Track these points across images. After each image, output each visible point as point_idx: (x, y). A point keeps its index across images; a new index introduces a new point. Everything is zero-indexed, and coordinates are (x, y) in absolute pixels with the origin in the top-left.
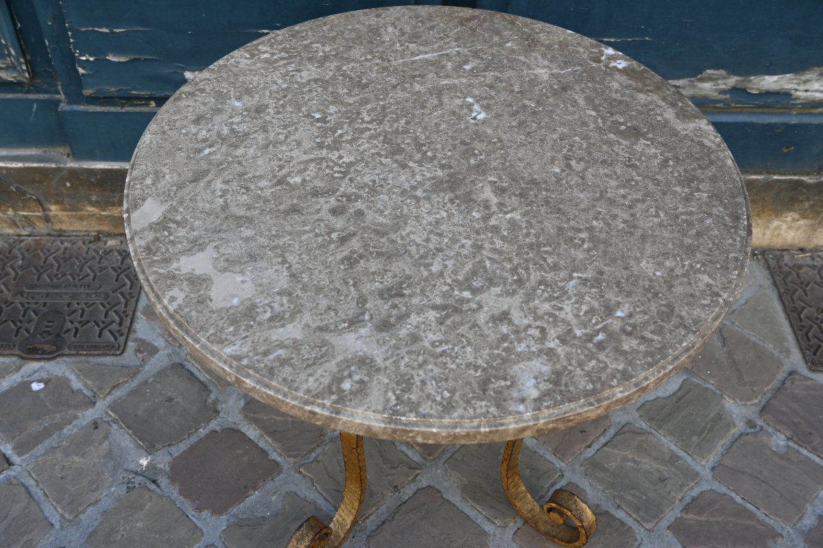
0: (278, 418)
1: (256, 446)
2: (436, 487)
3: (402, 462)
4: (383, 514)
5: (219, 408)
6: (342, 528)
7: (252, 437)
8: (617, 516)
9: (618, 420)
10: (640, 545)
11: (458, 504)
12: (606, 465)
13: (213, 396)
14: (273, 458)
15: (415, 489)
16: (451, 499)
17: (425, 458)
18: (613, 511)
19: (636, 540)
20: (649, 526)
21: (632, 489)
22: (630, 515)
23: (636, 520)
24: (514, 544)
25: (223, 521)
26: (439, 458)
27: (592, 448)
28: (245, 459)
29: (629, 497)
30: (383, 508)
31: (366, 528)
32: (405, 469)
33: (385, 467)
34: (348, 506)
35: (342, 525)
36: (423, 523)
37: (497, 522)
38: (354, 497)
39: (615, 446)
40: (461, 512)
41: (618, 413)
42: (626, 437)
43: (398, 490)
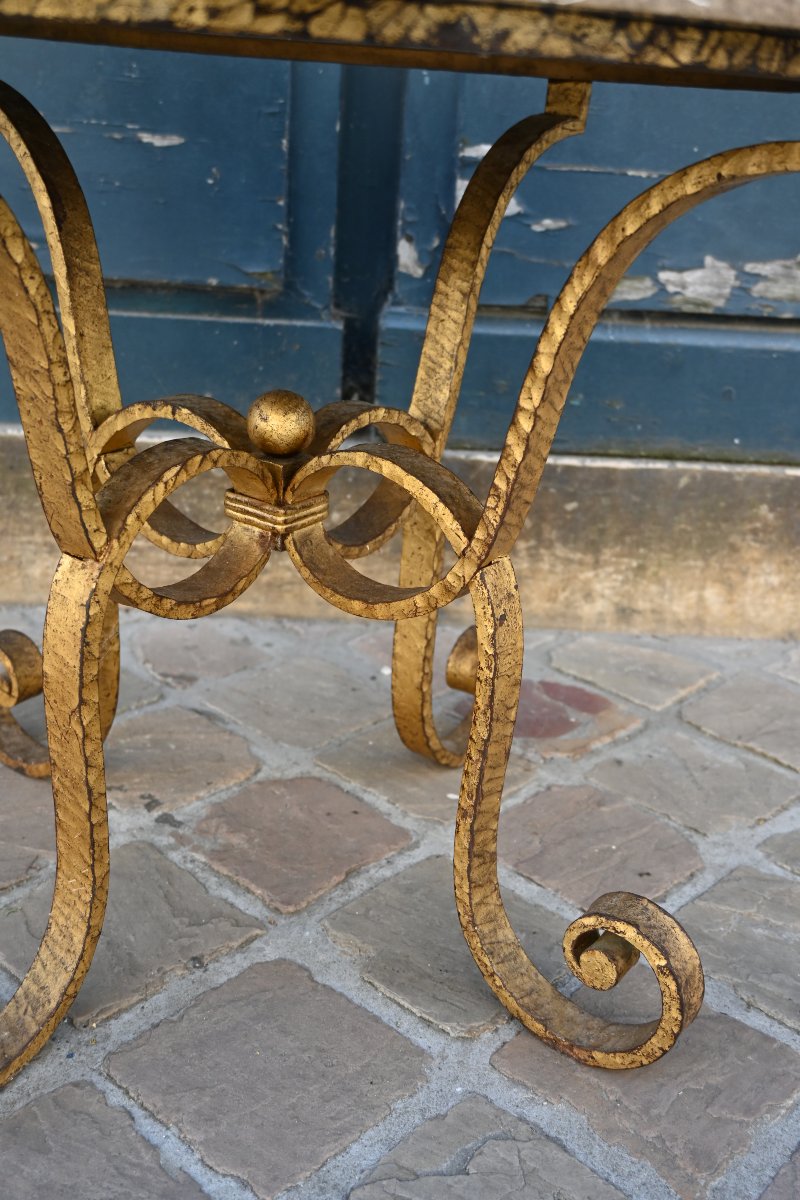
2: (299, 961)
3: (219, 915)
4: (157, 1009)
6: (35, 1009)
8: (748, 1023)
9: (719, 860)
11: (352, 994)
12: (706, 931)
15: (246, 964)
16: (336, 984)
17: (277, 910)
18: (737, 1014)
21: (776, 971)
22: (781, 1023)
24: (495, 1075)
26: (309, 909)
27: (669, 901)
29: (770, 987)
30: (160, 999)
31: (107, 1037)
32: (225, 926)
33: (176, 921)
34: (57, 951)
35: (36, 1005)
36: (259, 1027)
37: (448, 1029)
38: (75, 918)
39: (721, 900)
40: (359, 1007)
41: (717, 851)
42: (739, 883)
43: (202, 965)
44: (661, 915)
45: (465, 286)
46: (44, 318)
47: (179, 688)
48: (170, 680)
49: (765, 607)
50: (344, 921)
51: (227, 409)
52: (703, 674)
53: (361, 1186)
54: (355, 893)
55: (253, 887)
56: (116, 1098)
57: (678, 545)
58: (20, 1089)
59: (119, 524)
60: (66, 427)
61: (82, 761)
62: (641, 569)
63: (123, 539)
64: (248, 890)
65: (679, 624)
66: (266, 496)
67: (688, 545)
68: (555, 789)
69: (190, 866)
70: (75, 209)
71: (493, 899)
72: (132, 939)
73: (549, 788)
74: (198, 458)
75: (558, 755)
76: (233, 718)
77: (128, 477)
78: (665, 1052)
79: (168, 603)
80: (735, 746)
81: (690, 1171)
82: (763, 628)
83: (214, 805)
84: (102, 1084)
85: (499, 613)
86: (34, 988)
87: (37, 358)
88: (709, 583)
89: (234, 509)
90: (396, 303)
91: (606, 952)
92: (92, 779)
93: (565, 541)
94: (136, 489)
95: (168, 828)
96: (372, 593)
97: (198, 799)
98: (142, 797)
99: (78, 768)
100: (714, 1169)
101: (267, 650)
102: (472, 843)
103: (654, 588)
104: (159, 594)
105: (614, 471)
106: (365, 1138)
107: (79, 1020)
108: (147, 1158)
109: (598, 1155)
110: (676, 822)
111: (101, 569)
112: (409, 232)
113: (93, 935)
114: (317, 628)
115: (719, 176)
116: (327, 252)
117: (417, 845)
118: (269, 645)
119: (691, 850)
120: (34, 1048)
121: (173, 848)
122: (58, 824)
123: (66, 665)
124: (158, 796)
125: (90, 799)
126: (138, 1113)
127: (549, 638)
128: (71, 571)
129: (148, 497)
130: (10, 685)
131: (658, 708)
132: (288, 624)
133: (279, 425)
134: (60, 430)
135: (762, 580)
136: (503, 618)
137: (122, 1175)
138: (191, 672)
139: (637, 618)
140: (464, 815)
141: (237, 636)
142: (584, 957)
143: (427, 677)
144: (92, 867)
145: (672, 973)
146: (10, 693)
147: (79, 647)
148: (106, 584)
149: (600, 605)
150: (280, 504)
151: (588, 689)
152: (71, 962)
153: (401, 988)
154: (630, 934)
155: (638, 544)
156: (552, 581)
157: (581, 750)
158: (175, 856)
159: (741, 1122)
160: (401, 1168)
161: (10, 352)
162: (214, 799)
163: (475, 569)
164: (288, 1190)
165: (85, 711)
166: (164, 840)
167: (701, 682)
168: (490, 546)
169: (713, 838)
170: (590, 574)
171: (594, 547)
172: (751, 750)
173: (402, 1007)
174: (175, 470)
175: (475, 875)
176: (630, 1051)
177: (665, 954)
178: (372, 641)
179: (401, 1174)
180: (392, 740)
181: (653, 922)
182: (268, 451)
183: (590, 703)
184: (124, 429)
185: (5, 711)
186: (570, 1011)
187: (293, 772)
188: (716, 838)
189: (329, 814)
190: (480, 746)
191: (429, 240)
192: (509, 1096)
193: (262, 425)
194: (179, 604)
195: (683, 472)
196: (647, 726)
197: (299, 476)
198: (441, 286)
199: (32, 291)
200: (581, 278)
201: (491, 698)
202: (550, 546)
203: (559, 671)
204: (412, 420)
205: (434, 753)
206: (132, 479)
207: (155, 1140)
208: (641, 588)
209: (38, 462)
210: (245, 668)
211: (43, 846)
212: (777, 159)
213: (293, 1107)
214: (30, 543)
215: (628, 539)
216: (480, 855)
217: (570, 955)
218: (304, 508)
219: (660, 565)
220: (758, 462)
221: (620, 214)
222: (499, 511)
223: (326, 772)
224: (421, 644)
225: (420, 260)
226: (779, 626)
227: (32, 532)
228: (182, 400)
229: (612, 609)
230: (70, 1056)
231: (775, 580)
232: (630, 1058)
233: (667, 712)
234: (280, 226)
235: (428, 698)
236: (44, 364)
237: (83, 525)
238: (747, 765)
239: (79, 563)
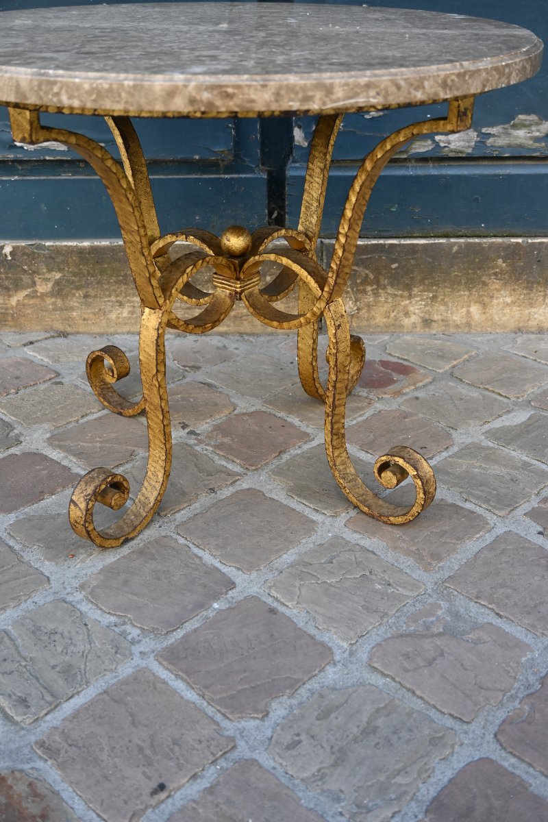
0: (84, 444)
1: (59, 463)
2: (258, 488)
3: (221, 471)
4: (196, 509)
5: (22, 439)
6: (144, 507)
7: (55, 459)
8: (464, 507)
9: (462, 441)
10: (493, 528)
11: (283, 501)
13: (16, 432)
14: (76, 472)
15: (234, 491)
16: (276, 498)
17: (247, 468)
18: (460, 504)
19: (488, 524)
20: (502, 513)
21: (480, 486)
22: (480, 506)
23: (487, 510)
24: (346, 529)
25: (12, 518)
26: (262, 468)
27: (434, 459)
28: (45, 472)
29: (477, 492)
30: (197, 505)
31: (175, 520)
32: (224, 476)
33: (201, 475)
34: (151, 482)
35: (144, 505)
36: (241, 514)
37: (326, 512)
38: (158, 467)
39: (460, 457)
40: (286, 505)
41: (462, 437)
42: (472, 450)
43: (214, 492)
44: (416, 454)
45: (322, 165)
46: (136, 209)
47: (192, 372)
48: (187, 368)
49: (504, 315)
50: (279, 472)
51: (210, 235)
52: (467, 352)
53: (287, 568)
54: (284, 461)
55: (235, 459)
56: (182, 541)
57: (454, 284)
58: (141, 539)
59: (169, 293)
60: (146, 254)
61: (159, 397)
62: (435, 297)
63: (171, 299)
64: (233, 461)
65: (457, 326)
66: (231, 276)
67: (459, 283)
68: (382, 412)
69: (205, 452)
70: (133, 142)
71: (344, 455)
72: (181, 482)
73: (380, 412)
74: (201, 261)
75: (386, 396)
76: (220, 385)
77: (171, 272)
78: (419, 513)
79: (191, 327)
80: (479, 387)
81: (429, 561)
82: (504, 326)
83: (214, 425)
84: (175, 536)
85: (337, 323)
86: (143, 498)
87: (133, 225)
88: (472, 304)
89: (217, 282)
90: (294, 162)
91: (392, 472)
92: (163, 405)
93: (392, 285)
94: (175, 277)
95: (193, 437)
96: (282, 318)
97: (206, 423)
98: (180, 423)
99: (157, 400)
100: (440, 560)
101: (236, 351)
102: (332, 428)
103: (442, 308)
104: (187, 323)
105: (417, 244)
106: (289, 553)
107: (162, 514)
108: (197, 561)
109: (390, 557)
110: (443, 424)
111: (163, 313)
112: (299, 123)
113: (167, 475)
114: (262, 339)
115: (412, 134)
116: (256, 137)
117: (313, 439)
118: (236, 349)
119: (449, 436)
120: (145, 522)
121: (197, 445)
122: (149, 426)
124: (187, 423)
125: (163, 414)
126: (191, 545)
127: (386, 337)
128: (150, 315)
129: (180, 280)
130: (113, 372)
131: (441, 371)
132: (246, 338)
133: (235, 242)
134: (144, 255)
135: (501, 300)
136: (339, 326)
137: (187, 566)
138: (197, 364)
139: (434, 325)
140: (328, 416)
141: (220, 345)
142: (383, 475)
143: (315, 358)
144: (165, 444)
145: (419, 477)
146: (113, 376)
147: (155, 348)
148: (165, 319)
149: (413, 319)
150: (238, 279)
151: (405, 363)
152: (158, 486)
153: (305, 498)
154: (401, 462)
155: (433, 284)
156: (387, 307)
157: (399, 393)
158: (198, 448)
159: (454, 544)
160: (304, 562)
161: (121, 223)
162: (214, 423)
163: (325, 304)
164: (257, 570)
165: (159, 375)
166: (192, 441)
167: (466, 357)
168: (331, 294)
169: (459, 431)
170: (407, 302)
171: (408, 287)
172: (487, 389)
173: (306, 505)
174: (191, 268)
175: (335, 443)
176: (404, 515)
177: (417, 470)
178: (291, 344)
179: (304, 564)
180: (300, 392)
181: (411, 457)
182: (230, 254)
183: (404, 370)
184: (163, 247)
185: (109, 386)
186: (381, 502)
187: (253, 409)
188: (462, 431)
189: (270, 427)
190: (332, 384)
191: (310, 127)
192: (352, 536)
193: (227, 243)
194: (195, 327)
195: (455, 244)
196: (434, 380)
197: (246, 266)
198: (310, 165)
199: (130, 199)
200: (361, 176)
201: (336, 361)
202: (384, 288)
203: (390, 354)
204: (299, 233)
205: (321, 396)
206: (172, 273)
207: (200, 555)
208: (435, 308)
209: (134, 269)
210: (225, 361)
211: (136, 446)
212: (434, 127)
213: (258, 542)
214: (109, 301)
215: (426, 282)
216: (337, 435)
217: (377, 475)
218: (249, 280)
219: (445, 295)
220: (495, 236)
221: (374, 149)
222: (334, 278)
223: (269, 409)
224: (311, 342)
225: (306, 138)
226: (512, 324)
227: (110, 296)
228: (190, 232)
229: (420, 320)
230: (160, 527)
231: (509, 300)
232: (405, 517)
233: (445, 372)
234: (230, 125)
235: (316, 369)
236: (136, 228)
237: (154, 294)
238: (484, 397)
239: (153, 311)
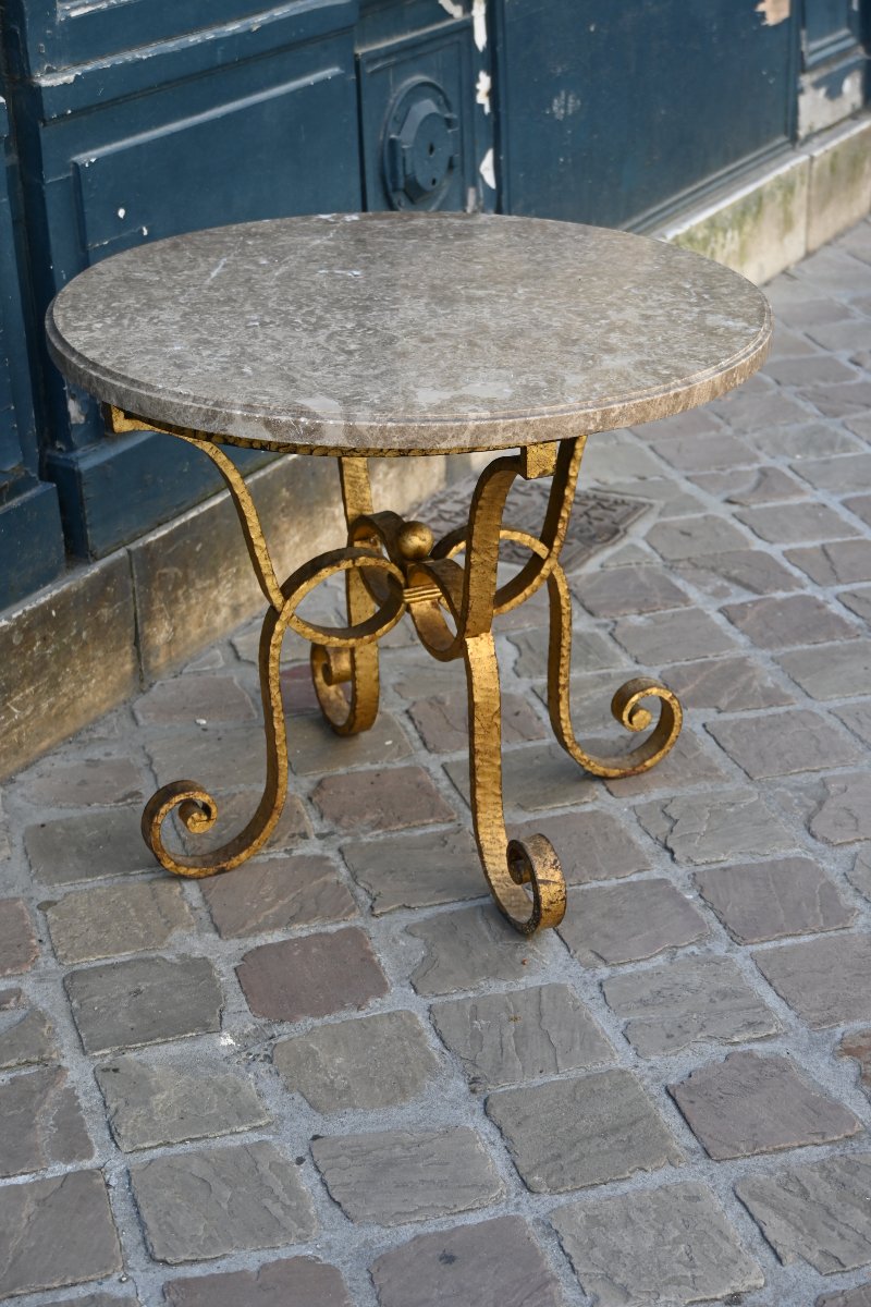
0: (270, 912)
1: (300, 939)
5: (196, 956)
7: (281, 939)
13: (170, 957)
14: (334, 930)
16: (528, 819)
24: (625, 799)
25: (400, 991)
28: (314, 950)
33: (436, 850)
37: (585, 800)
93: (200, 575)
98: (292, 837)
100: (717, 769)
106: (636, 840)
109: (691, 791)
112: (73, 392)
116: (33, 431)
121: (356, 839)
123: (490, 690)
124: (297, 832)
149: (224, 613)
156: (198, 610)
166: (345, 840)
170: (215, 593)
171: (214, 572)
173: (561, 807)
192: (640, 800)
202: (193, 584)
225: (82, 410)
234: (15, 426)
